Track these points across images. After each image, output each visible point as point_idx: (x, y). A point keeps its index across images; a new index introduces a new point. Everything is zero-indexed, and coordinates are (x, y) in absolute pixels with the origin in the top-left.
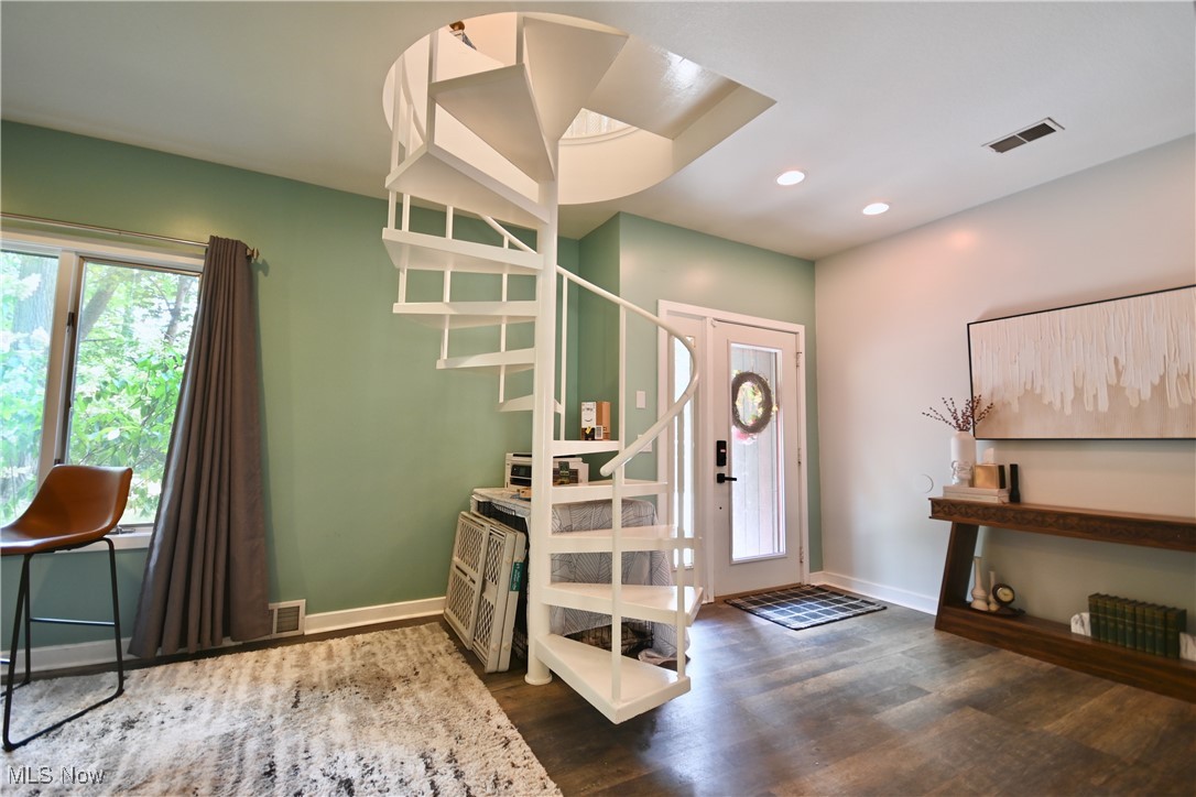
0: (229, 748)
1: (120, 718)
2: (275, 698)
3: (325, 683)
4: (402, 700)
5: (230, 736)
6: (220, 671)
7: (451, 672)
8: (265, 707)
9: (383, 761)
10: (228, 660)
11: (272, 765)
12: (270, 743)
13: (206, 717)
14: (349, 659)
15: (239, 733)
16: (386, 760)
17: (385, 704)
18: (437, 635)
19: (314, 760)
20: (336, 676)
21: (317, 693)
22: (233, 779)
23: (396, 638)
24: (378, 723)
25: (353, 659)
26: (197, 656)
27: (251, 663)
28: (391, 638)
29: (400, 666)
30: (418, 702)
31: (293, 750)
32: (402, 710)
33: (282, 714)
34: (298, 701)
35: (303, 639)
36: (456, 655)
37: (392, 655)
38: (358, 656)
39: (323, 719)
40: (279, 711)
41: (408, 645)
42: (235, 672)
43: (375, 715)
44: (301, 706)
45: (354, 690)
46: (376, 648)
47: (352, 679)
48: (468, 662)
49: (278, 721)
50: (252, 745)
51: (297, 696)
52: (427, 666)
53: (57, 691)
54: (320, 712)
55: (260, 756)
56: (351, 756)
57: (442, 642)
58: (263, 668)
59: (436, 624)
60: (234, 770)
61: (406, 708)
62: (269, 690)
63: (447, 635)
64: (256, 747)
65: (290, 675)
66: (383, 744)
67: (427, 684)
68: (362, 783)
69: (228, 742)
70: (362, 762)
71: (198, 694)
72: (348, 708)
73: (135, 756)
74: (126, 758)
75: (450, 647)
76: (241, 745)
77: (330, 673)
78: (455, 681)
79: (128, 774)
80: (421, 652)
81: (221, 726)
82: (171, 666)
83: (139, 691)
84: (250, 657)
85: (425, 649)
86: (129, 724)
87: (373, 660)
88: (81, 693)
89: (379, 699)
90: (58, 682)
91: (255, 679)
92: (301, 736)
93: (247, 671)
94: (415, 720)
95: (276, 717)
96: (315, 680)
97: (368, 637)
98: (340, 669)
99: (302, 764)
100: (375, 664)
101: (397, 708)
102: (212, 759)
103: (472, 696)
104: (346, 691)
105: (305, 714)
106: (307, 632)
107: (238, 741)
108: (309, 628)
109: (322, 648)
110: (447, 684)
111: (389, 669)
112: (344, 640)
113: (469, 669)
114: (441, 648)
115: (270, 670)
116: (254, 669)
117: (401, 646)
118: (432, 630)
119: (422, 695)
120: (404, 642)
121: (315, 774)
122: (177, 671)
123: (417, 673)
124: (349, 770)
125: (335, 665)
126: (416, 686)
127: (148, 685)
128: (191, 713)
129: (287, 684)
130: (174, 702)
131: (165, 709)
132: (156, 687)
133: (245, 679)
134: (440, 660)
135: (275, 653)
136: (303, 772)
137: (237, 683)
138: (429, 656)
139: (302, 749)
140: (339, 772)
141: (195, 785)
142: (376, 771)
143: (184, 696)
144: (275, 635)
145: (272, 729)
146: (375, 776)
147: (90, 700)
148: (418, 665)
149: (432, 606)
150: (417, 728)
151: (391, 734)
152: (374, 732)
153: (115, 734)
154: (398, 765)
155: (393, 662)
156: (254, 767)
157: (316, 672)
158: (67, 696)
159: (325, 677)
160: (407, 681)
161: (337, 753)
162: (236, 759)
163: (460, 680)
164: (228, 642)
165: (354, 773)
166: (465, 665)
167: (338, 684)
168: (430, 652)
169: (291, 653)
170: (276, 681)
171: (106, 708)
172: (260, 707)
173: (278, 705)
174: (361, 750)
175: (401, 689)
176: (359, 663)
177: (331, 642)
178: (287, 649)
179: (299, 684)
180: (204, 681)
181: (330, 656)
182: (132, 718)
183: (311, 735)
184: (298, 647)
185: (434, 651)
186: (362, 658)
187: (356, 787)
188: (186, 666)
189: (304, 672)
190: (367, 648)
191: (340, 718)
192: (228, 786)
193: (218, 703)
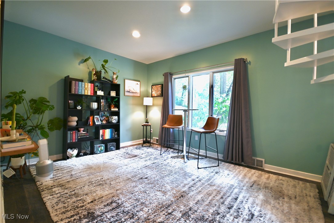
0: (231, 188)
1: (216, 171)
2: (247, 182)
3: (262, 185)
4: (285, 203)
5: (233, 185)
6: (239, 170)
7: (311, 204)
8: (244, 183)
9: (267, 216)
10: (241, 168)
11: (237, 197)
12: (240, 192)
13: (231, 178)
14: (273, 182)
15: (235, 186)
16: (268, 217)
17: (278, 201)
18: (312, 189)
19: (248, 203)
20: (267, 185)
21: (259, 187)
22: (228, 195)
23: (295, 183)
24: (272, 205)
25: (275, 183)
26: (236, 164)
27: (246, 171)
28: (292, 182)
29: (290, 192)
30: (290, 207)
31: (244, 197)
32: (282, 206)
33: (247, 187)
34: (252, 186)
35: (263, 170)
36: (317, 200)
37: (290, 188)
38: (277, 182)
39: (256, 194)
40: (246, 186)
41: (298, 187)
42: (242, 171)
43: (272, 202)
44: (252, 188)
45: (270, 191)
46: (285, 183)
47: (271, 188)
48: (322, 205)
49: (245, 188)
50: (236, 190)
51: (253, 185)
52: (301, 198)
53: (210, 161)
54: (257, 192)
55: (236, 194)
56: (258, 208)
57: (314, 192)
58: (248, 173)
59: (315, 185)
60: (229, 193)
61: (284, 206)
62: (247, 180)
63: (317, 191)
64: (237, 191)
65: (254, 178)
66: (270, 212)
67: (297, 203)
68: (257, 218)
69: (231, 187)
70: (260, 213)
71: (232, 173)
72: (265, 196)
73: (214, 179)
74: (213, 179)
75: (316, 195)
76: (234, 189)
77: (265, 183)
78: (310, 208)
79: (212, 182)
80: (302, 192)
81: (232, 182)
82: (230, 164)
83: (222, 167)
84: (247, 169)
85: (304, 191)
86: (217, 173)
87: (281, 186)
88: (213, 163)
89: (276, 198)
90: (211, 159)
91: (245, 175)
92: (248, 195)
93: (244, 172)
94: (285, 212)
95: (245, 187)
96: (260, 183)
97: (284, 178)
98: (269, 183)
99: (244, 202)
100: (281, 188)
101: (281, 204)
102: (226, 188)
103: (315, 218)
104: (267, 191)
105: (253, 190)
106: (265, 169)
107: (234, 187)
108: (266, 168)
109: (267, 175)
110: (306, 208)
111: (286, 192)
112: (275, 176)
113: (320, 207)
114: (312, 194)
115: (250, 175)
116: (246, 173)
117: (295, 186)
118: (311, 186)
119: (293, 206)
120: (297, 185)
121: (246, 207)
122: (230, 166)
123: (296, 198)
124: (255, 212)
125: (268, 182)
126: (292, 202)
127: (224, 166)
128: (228, 176)
129: (252, 180)
130: (226, 172)
131: (224, 173)
132: (225, 168)
133: (243, 174)
134: (309, 198)
135: (253, 171)
136: (243, 204)
137: (241, 174)
138: (305, 195)
139: (246, 198)
140: (253, 211)
141: (221, 192)
142: (263, 217)
143: (229, 172)
144: (255, 166)
145: (242, 189)
146: (262, 219)
147: (214, 165)
148: (297, 195)
149: (316, 178)
150: (285, 215)
151: (274, 211)
152: (269, 207)
153: (214, 173)
154: (271, 221)
155: (288, 190)
156: (233, 196)
157: (262, 181)
158: (210, 163)
159: (263, 183)
160: (290, 198)
161: (255, 205)
162: (231, 191)
163: (313, 209)
164: (243, 163)
165: (256, 214)
166: (319, 205)
167: (266, 187)
168: (306, 193)
169: (257, 173)
170: (250, 178)
171: (215, 168)
172: (242, 183)
173: (247, 184)
174: (262, 209)
175: (286, 199)
176: (276, 184)
177: (271, 175)
178: (257, 171)
179: (255, 182)
180: (234, 170)
181: (268, 178)
182: (218, 172)
183: (251, 196)
184: (260, 172)
185: (308, 194)
186: (278, 183)
187: (254, 217)
188: (233, 165)
189: (258, 179)
190: (282, 181)
191: (261, 197)
192: (227, 196)
193: (235, 177)
